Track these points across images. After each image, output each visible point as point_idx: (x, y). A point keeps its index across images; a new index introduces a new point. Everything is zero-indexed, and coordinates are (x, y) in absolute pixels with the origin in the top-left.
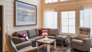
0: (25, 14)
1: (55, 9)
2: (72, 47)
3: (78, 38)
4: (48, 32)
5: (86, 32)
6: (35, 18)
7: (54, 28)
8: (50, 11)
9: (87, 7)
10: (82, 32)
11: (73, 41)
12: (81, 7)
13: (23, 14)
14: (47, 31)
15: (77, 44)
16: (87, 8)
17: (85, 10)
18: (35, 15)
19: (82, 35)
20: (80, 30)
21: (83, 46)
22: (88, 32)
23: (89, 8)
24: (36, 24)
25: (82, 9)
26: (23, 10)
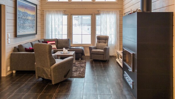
0: (25, 18)
1: (64, 11)
2: (91, 59)
3: (96, 48)
4: (56, 44)
5: (104, 41)
6: (35, 24)
7: (63, 38)
8: (57, 13)
9: (104, 12)
10: (100, 40)
11: (93, 51)
12: (98, 12)
13: (24, 17)
14: (54, 42)
15: (98, 53)
16: (103, 14)
17: (102, 15)
18: (35, 18)
19: (100, 44)
20: (97, 39)
21: (105, 55)
22: (107, 41)
23: (106, 14)
24: (36, 34)
25: (99, 14)
26: (24, 11)
